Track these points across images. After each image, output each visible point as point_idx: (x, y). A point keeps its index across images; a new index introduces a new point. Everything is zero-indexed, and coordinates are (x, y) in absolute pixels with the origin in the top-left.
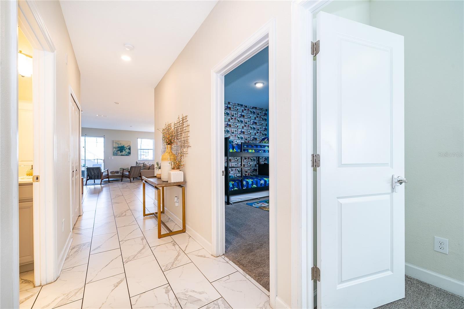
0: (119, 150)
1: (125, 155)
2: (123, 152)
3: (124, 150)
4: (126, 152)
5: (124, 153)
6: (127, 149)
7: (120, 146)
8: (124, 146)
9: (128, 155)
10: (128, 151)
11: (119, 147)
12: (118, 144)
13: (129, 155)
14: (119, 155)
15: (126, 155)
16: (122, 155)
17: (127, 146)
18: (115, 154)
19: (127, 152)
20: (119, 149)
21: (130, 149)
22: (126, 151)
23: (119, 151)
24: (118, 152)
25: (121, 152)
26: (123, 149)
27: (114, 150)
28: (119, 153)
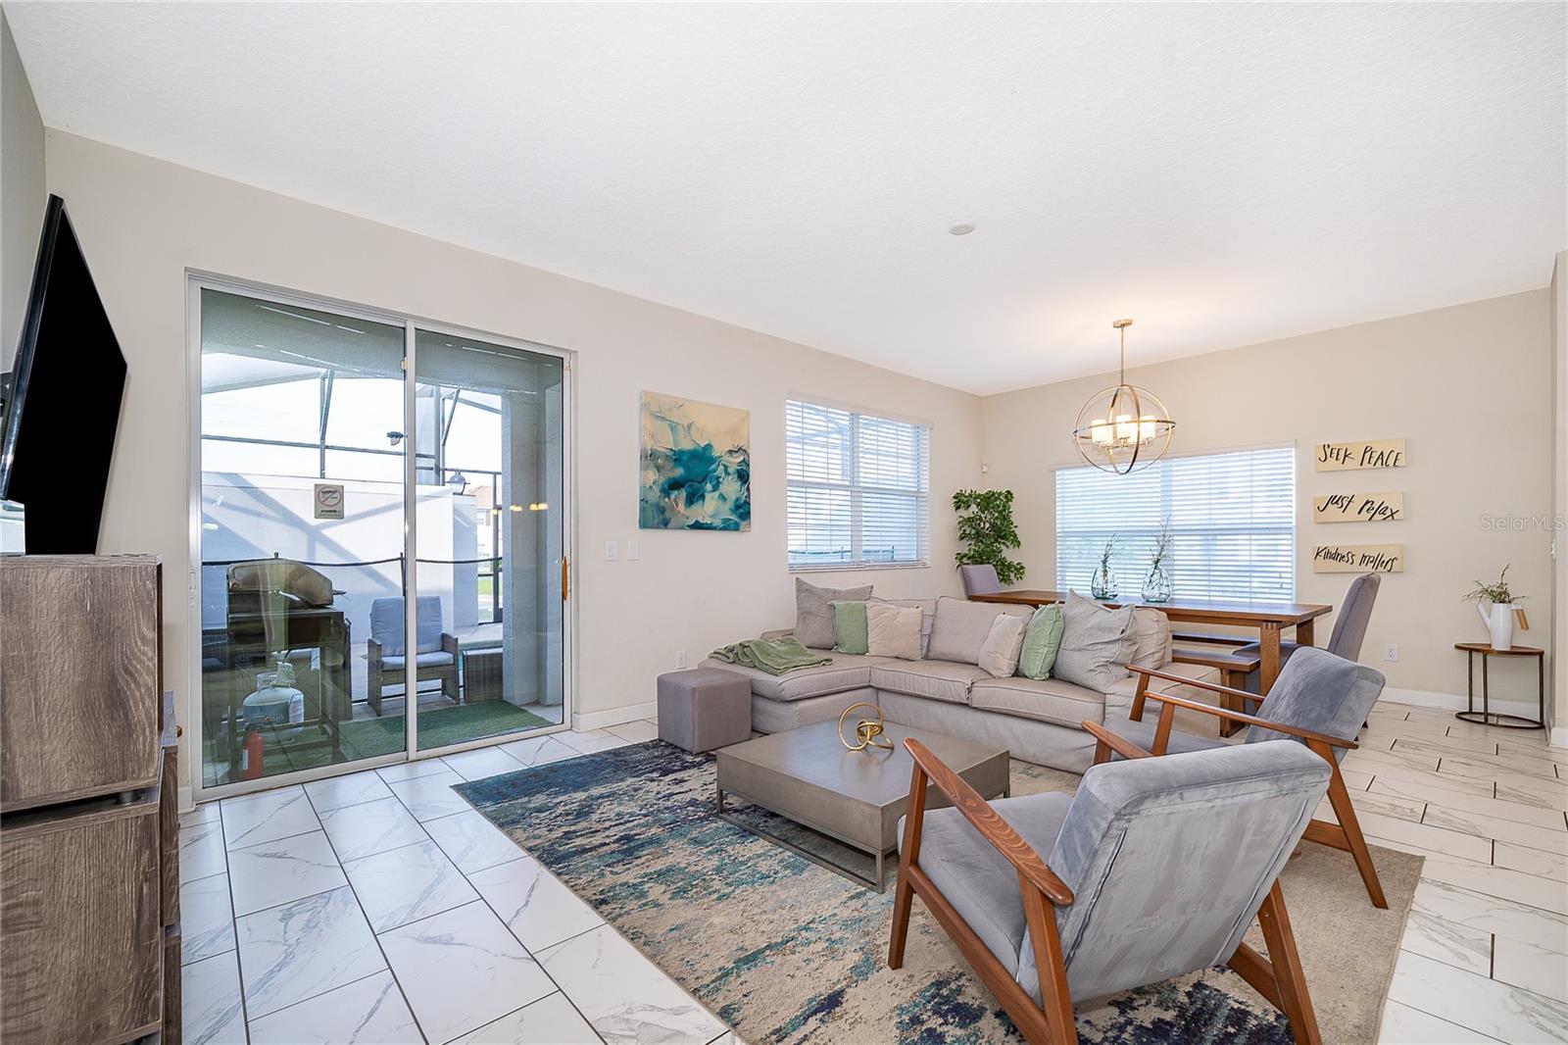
0: (675, 485)
1: (717, 522)
2: (703, 497)
3: (709, 487)
4: (722, 497)
5: (710, 507)
6: (727, 473)
7: (687, 445)
8: (709, 447)
9: (736, 528)
10: (731, 487)
11: (678, 457)
12: (673, 428)
13: (743, 524)
14: (682, 528)
15: (728, 527)
16: (697, 526)
17: (730, 452)
18: (655, 517)
19: (730, 504)
20: (679, 472)
21: (743, 476)
22: (725, 488)
23: (683, 493)
24: (674, 494)
25: (690, 501)
26: (704, 480)
27: (652, 476)
28: (681, 507)
